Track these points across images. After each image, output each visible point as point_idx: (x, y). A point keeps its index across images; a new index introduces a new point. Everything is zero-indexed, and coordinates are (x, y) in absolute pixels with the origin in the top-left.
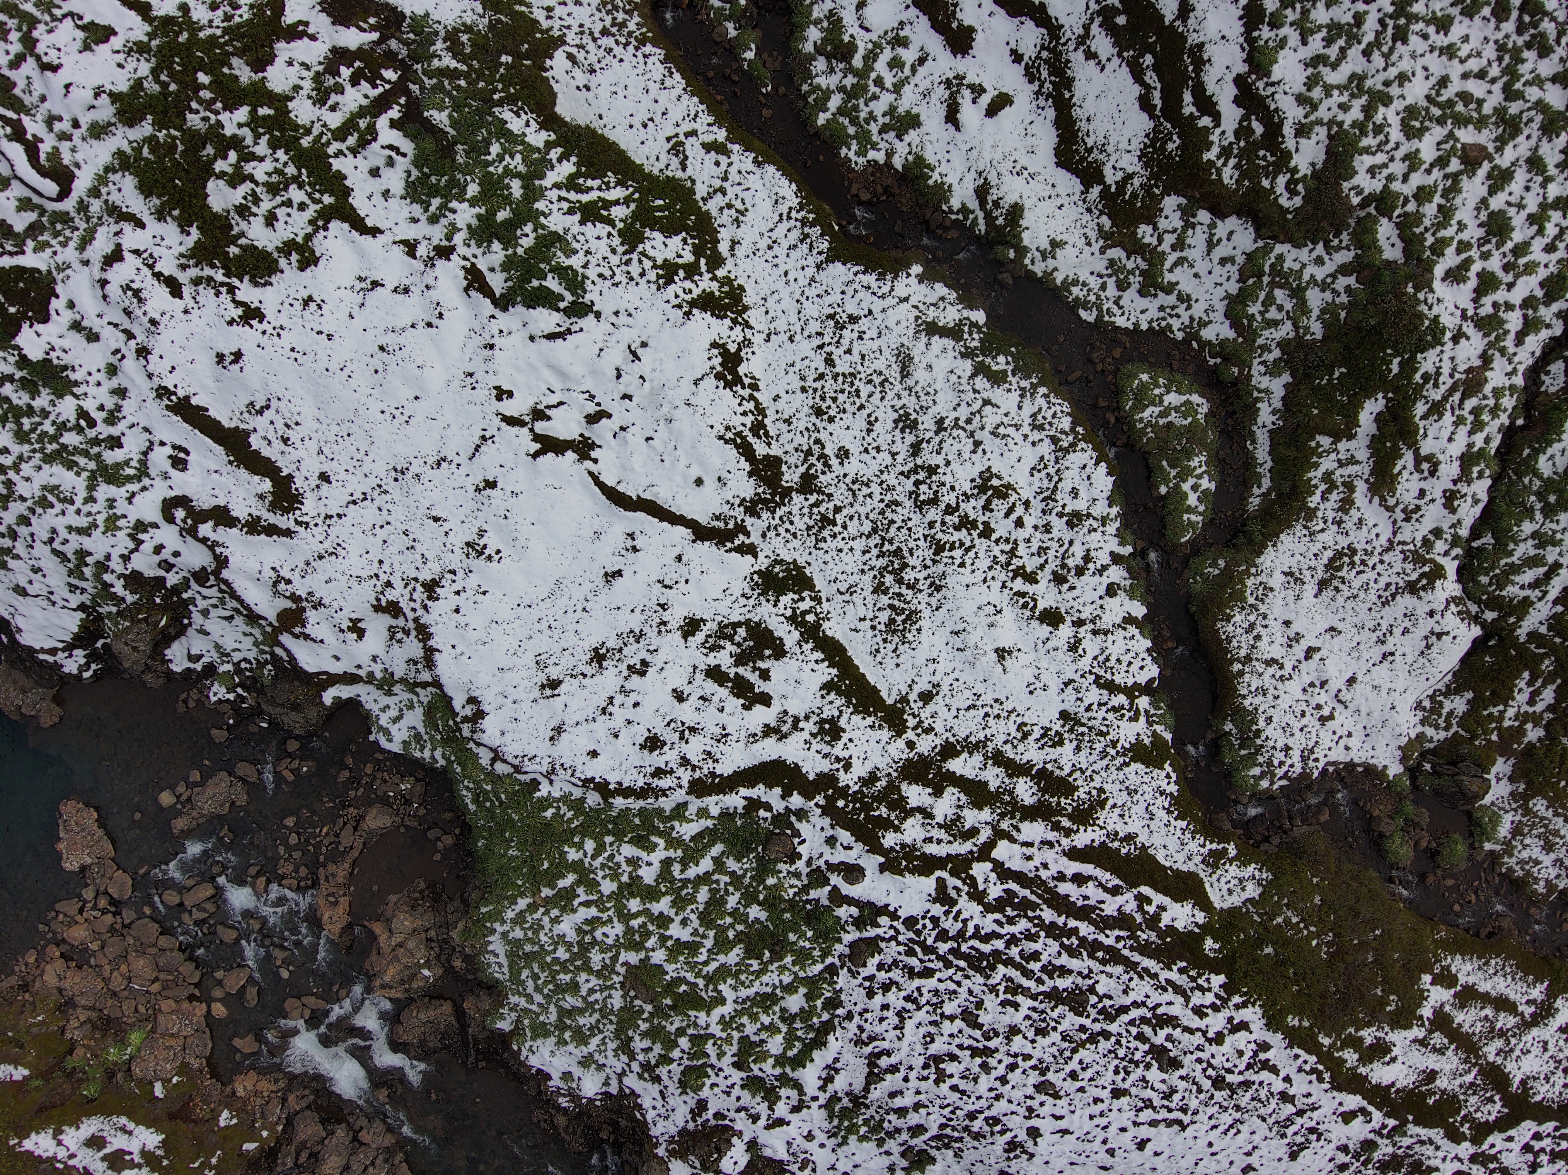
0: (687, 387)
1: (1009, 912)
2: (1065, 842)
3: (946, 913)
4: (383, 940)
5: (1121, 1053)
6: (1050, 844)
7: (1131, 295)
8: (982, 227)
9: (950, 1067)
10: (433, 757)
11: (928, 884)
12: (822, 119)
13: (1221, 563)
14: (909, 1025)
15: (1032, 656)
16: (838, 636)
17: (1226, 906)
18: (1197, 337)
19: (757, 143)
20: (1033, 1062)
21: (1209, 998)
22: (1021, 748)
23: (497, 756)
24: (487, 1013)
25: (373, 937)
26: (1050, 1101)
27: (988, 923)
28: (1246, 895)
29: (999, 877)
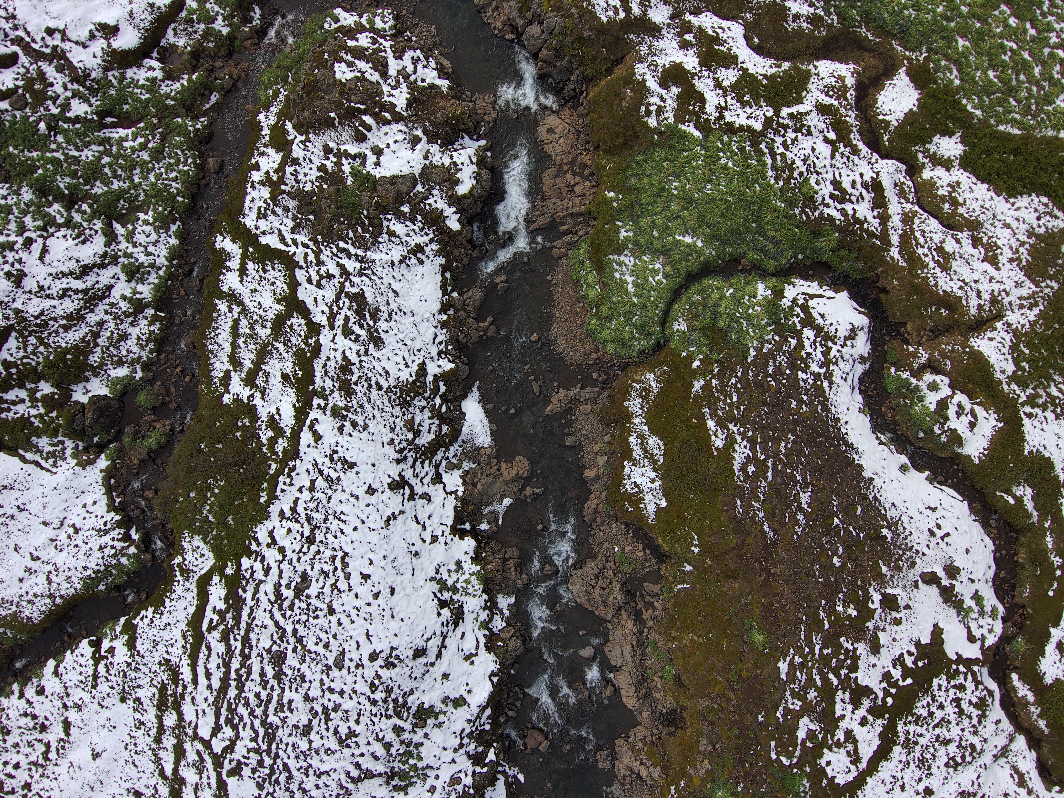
1: (236, 721)
2: (190, 688)
3: (247, 765)
5: (304, 618)
6: (193, 698)
9: (343, 731)
11: (232, 782)
14: (324, 768)
15: (93, 734)
17: (211, 555)
20: (324, 677)
21: (258, 566)
22: (149, 725)
26: (347, 656)
27: (246, 734)
28: (202, 545)
29: (219, 731)
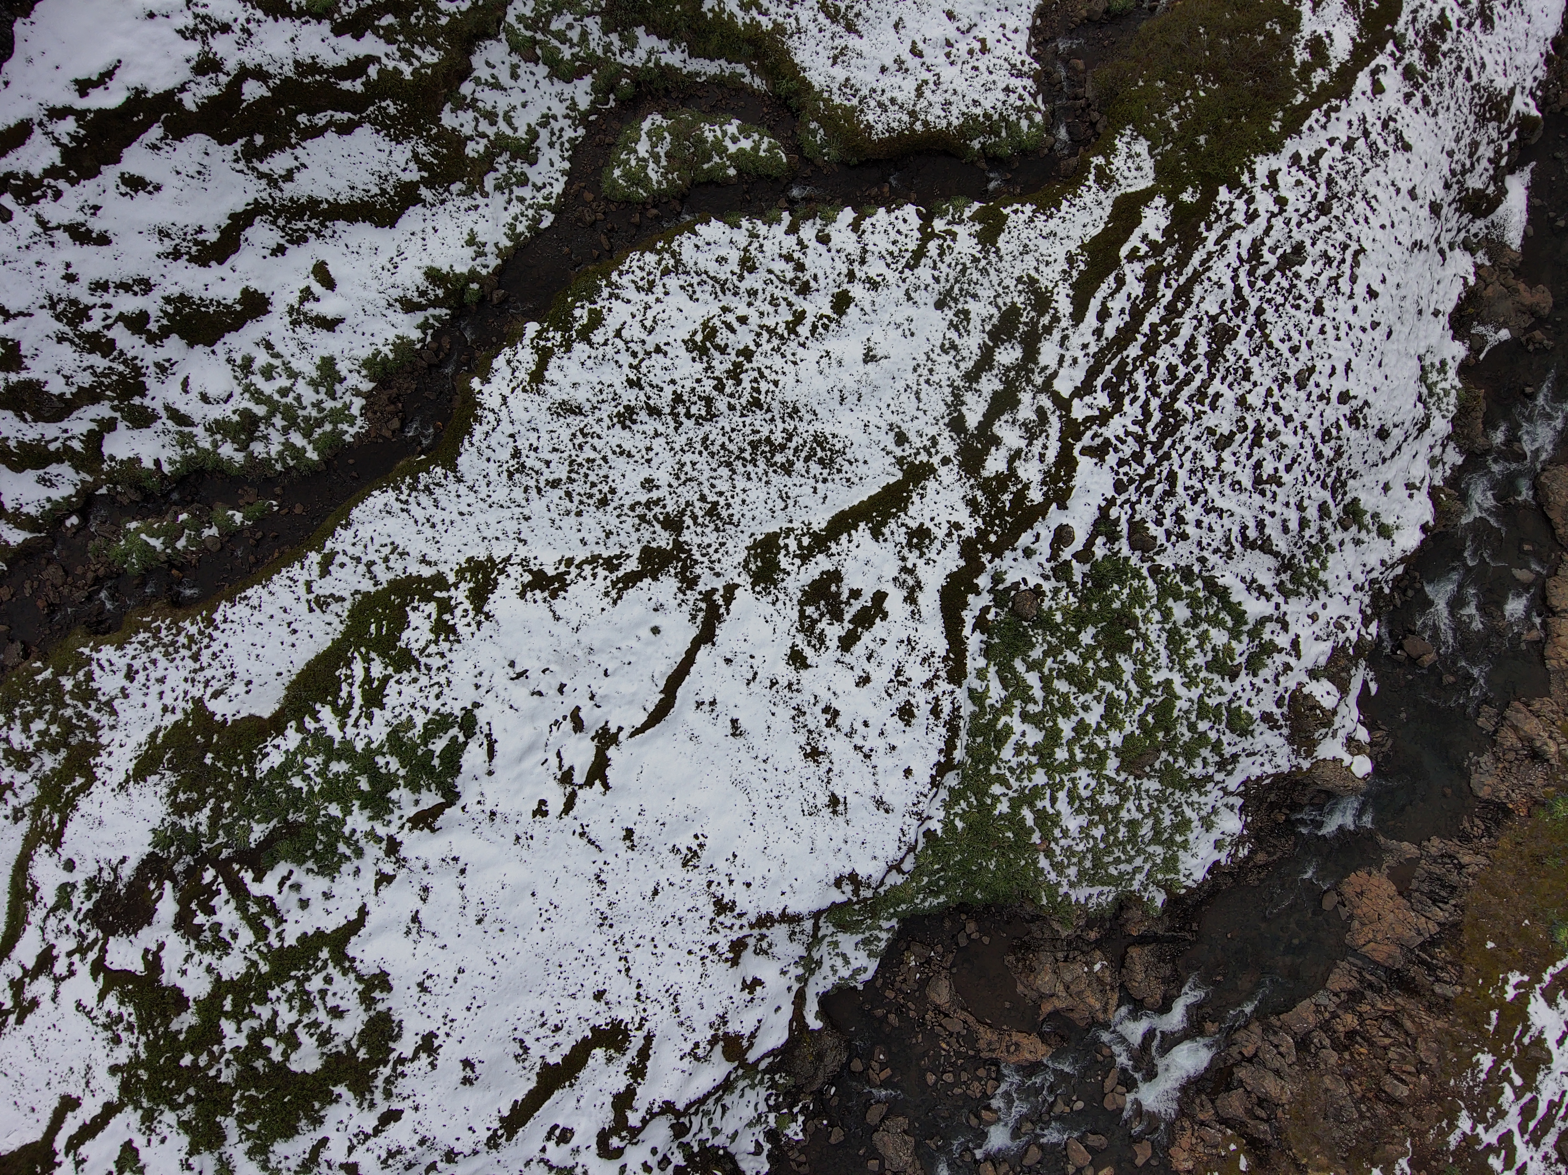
0: (559, 628)
1: (1124, 388)
2: (1065, 323)
3: (1116, 450)
4: (1059, 1004)
5: (1279, 300)
6: (1065, 338)
7: (532, 173)
8: (443, 312)
9: (1268, 469)
10: (888, 930)
11: (1085, 464)
12: (312, 455)
13: (813, 125)
14: (1220, 503)
15: (876, 328)
16: (828, 517)
17: (1152, 175)
18: (585, 115)
19: (328, 523)
20: (1275, 388)
21: (1240, 205)
22: (965, 353)
23: (896, 867)
24: (1145, 913)
25: (1055, 1014)
26: (1315, 377)
27: (1132, 411)
28: (1145, 154)
29: (1090, 393)
